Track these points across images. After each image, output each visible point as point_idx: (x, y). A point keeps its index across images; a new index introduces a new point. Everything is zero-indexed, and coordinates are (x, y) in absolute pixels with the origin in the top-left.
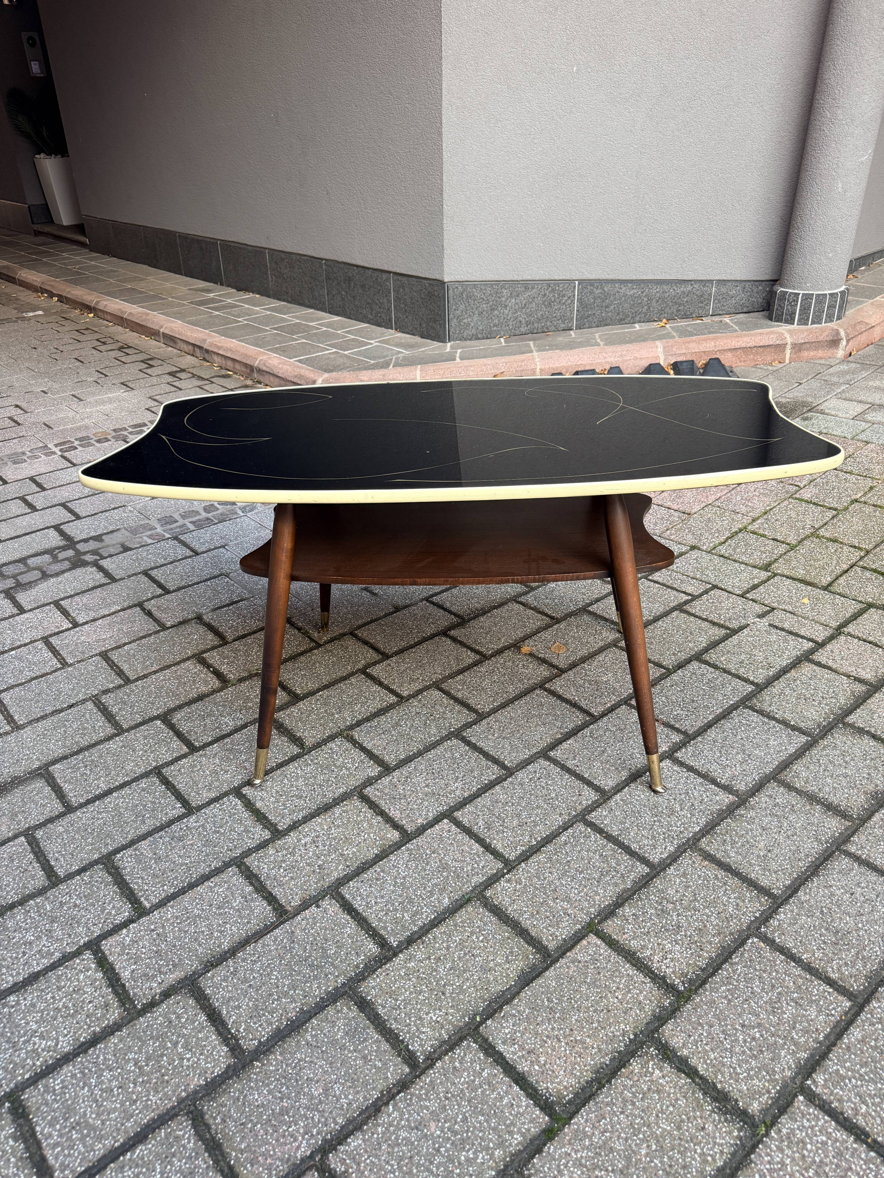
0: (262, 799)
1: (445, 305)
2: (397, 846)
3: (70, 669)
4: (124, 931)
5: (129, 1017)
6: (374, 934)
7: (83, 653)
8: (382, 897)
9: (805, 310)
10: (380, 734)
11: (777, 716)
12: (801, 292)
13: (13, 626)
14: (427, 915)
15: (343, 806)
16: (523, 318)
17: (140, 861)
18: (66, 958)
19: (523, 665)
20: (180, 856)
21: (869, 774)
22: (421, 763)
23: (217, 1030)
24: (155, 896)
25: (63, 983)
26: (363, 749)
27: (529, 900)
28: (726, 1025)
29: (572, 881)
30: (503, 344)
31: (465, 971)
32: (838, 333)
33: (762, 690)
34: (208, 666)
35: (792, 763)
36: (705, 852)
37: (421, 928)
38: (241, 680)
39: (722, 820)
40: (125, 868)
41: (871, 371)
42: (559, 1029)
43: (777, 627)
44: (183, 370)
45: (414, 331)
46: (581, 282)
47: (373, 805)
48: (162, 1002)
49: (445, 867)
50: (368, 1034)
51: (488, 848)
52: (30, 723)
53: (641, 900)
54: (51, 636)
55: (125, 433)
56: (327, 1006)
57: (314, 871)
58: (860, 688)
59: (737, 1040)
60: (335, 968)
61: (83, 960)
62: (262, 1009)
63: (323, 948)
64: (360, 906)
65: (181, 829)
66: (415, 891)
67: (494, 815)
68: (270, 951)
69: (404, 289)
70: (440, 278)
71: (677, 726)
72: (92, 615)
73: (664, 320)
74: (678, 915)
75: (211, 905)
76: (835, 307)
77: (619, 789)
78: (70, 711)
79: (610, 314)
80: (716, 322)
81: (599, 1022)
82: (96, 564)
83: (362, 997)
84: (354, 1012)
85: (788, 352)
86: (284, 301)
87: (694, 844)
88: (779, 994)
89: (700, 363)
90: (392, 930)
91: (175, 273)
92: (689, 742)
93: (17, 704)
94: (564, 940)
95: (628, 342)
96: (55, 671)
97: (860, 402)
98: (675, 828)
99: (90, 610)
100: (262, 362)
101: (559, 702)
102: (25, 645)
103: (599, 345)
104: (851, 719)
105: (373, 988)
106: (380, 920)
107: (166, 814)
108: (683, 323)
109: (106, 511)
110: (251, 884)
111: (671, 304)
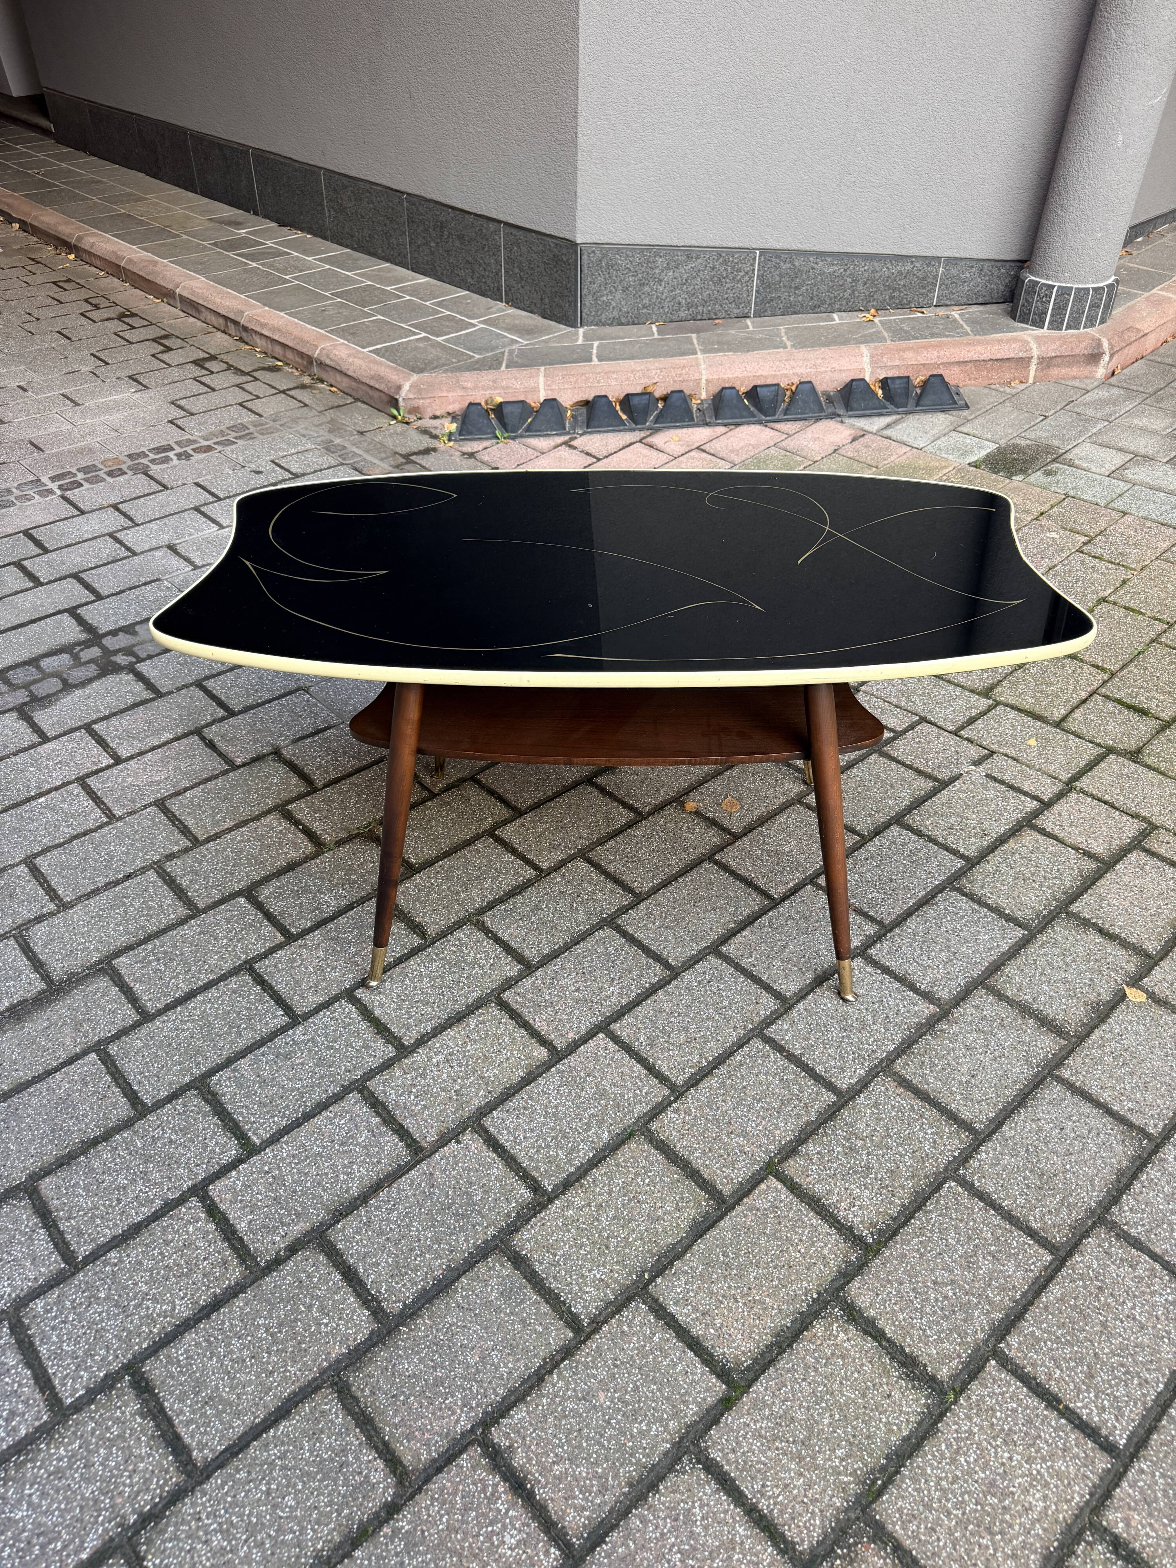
0: (381, 1005)
1: (576, 275)
2: (546, 1067)
3: (119, 824)
4: (234, 1173)
5: (252, 1276)
6: (525, 1176)
7: (133, 801)
8: (532, 1131)
9: (1060, 309)
10: (517, 921)
11: (989, 902)
12: (1057, 284)
13: (36, 761)
14: (585, 1153)
15: (479, 1016)
16: (683, 298)
17: (242, 1085)
18: (169, 1207)
19: (688, 827)
20: (288, 1079)
21: (1091, 980)
22: (568, 960)
23: (355, 1291)
24: (265, 1129)
25: (170, 1237)
26: (498, 940)
27: (700, 1134)
28: (917, 1282)
29: (748, 1111)
30: (656, 336)
31: (630, 1221)
32: (1099, 344)
33: (973, 866)
34: (297, 823)
35: (1004, 964)
36: (900, 1076)
37: (578, 1168)
38: (340, 843)
39: (920, 1037)
40: (224, 1095)
41: (1138, 401)
42: (736, 1288)
43: (995, 779)
44: (213, 358)
45: (533, 307)
46: (763, 251)
47: (514, 1015)
48: (288, 1258)
49: (602, 1093)
50: (524, 1294)
51: (651, 1069)
52: (79, 899)
53: (827, 1135)
54: (88, 775)
55: (145, 461)
56: (476, 1262)
57: (450, 1098)
58: (1090, 866)
59: (928, 1299)
60: (483, 1217)
61: (190, 1208)
62: (403, 1267)
63: (467, 1193)
64: (507, 1141)
65: (287, 1043)
66: (569, 1123)
67: (657, 1028)
68: (407, 1197)
69: (519, 247)
70: (571, 238)
71: (871, 913)
72: (138, 746)
73: (873, 311)
74: (868, 1154)
75: (332, 1141)
76: (1099, 307)
77: (802, 996)
78: (127, 884)
79: (800, 299)
80: (942, 318)
81: (779, 1279)
82: (131, 669)
83: (516, 1252)
84: (508, 1269)
85: (1033, 368)
86: (347, 247)
87: (888, 1066)
88: (976, 1246)
89: (918, 379)
90: (546, 1171)
91: (186, 189)
92: (885, 935)
93: (59, 873)
94: (741, 1183)
95: (824, 345)
96: (100, 827)
97: (1120, 450)
98: (866, 1046)
99: (134, 738)
100: (325, 352)
101: (732, 880)
102: (57, 789)
103: (785, 347)
104: (1076, 907)
105: (528, 1241)
106: (531, 1159)
107: (266, 1024)
108: (896, 316)
109: (135, 587)
110: (378, 1114)
111: (882, 288)
